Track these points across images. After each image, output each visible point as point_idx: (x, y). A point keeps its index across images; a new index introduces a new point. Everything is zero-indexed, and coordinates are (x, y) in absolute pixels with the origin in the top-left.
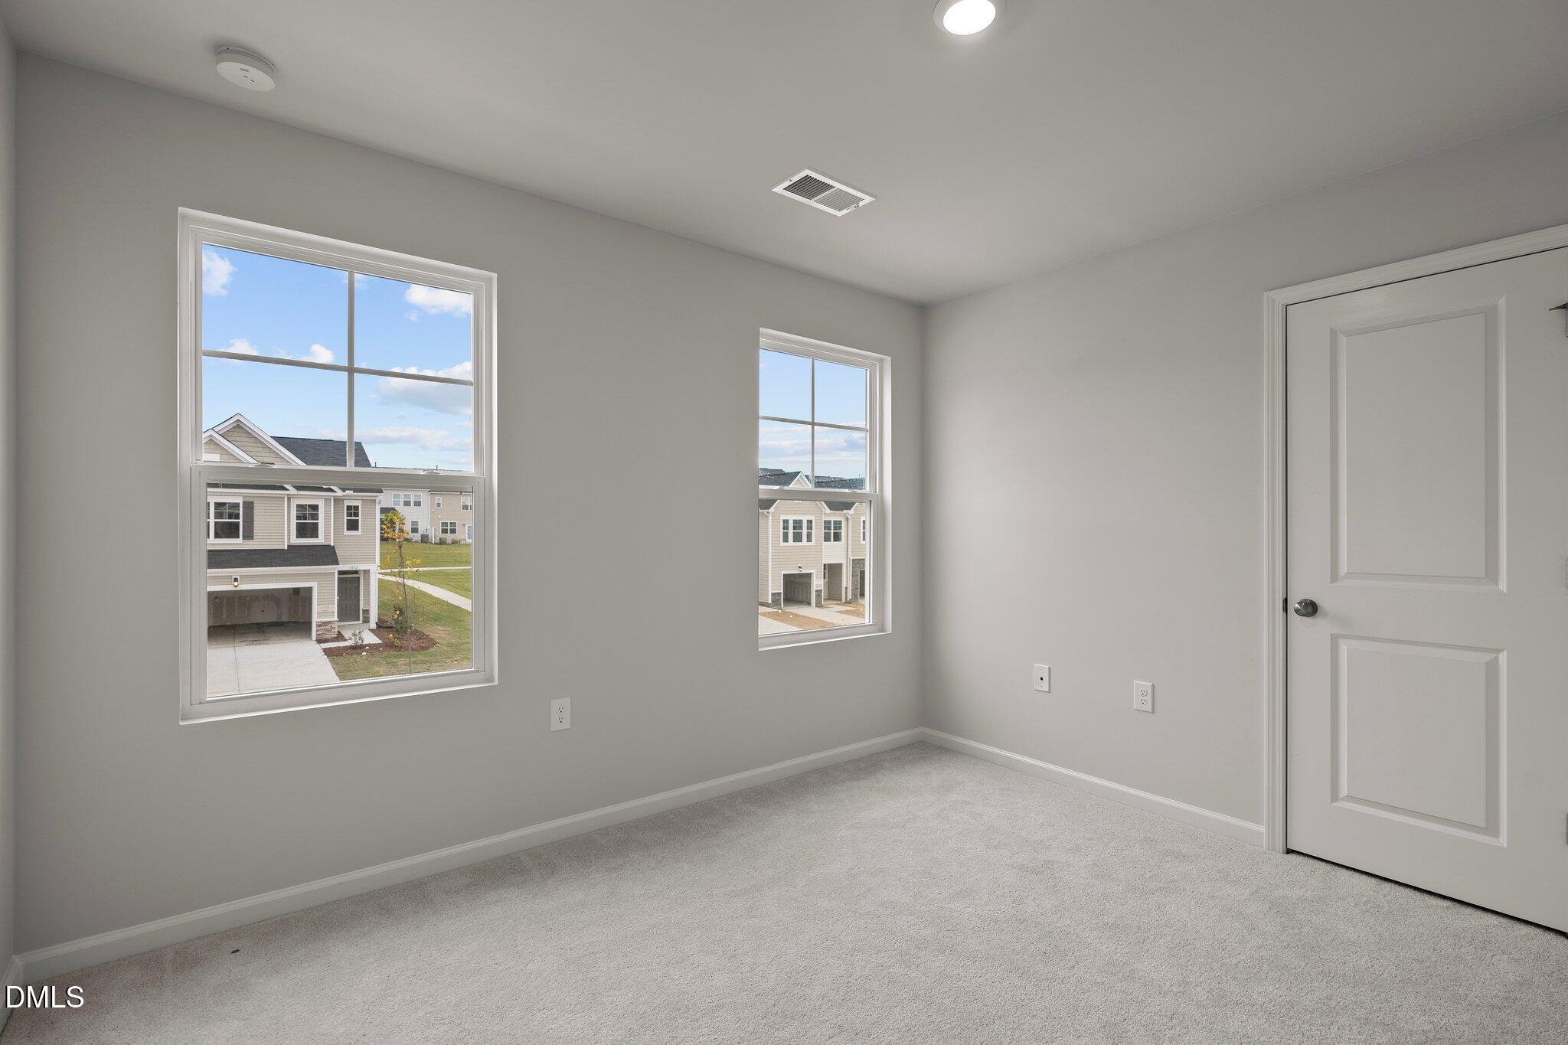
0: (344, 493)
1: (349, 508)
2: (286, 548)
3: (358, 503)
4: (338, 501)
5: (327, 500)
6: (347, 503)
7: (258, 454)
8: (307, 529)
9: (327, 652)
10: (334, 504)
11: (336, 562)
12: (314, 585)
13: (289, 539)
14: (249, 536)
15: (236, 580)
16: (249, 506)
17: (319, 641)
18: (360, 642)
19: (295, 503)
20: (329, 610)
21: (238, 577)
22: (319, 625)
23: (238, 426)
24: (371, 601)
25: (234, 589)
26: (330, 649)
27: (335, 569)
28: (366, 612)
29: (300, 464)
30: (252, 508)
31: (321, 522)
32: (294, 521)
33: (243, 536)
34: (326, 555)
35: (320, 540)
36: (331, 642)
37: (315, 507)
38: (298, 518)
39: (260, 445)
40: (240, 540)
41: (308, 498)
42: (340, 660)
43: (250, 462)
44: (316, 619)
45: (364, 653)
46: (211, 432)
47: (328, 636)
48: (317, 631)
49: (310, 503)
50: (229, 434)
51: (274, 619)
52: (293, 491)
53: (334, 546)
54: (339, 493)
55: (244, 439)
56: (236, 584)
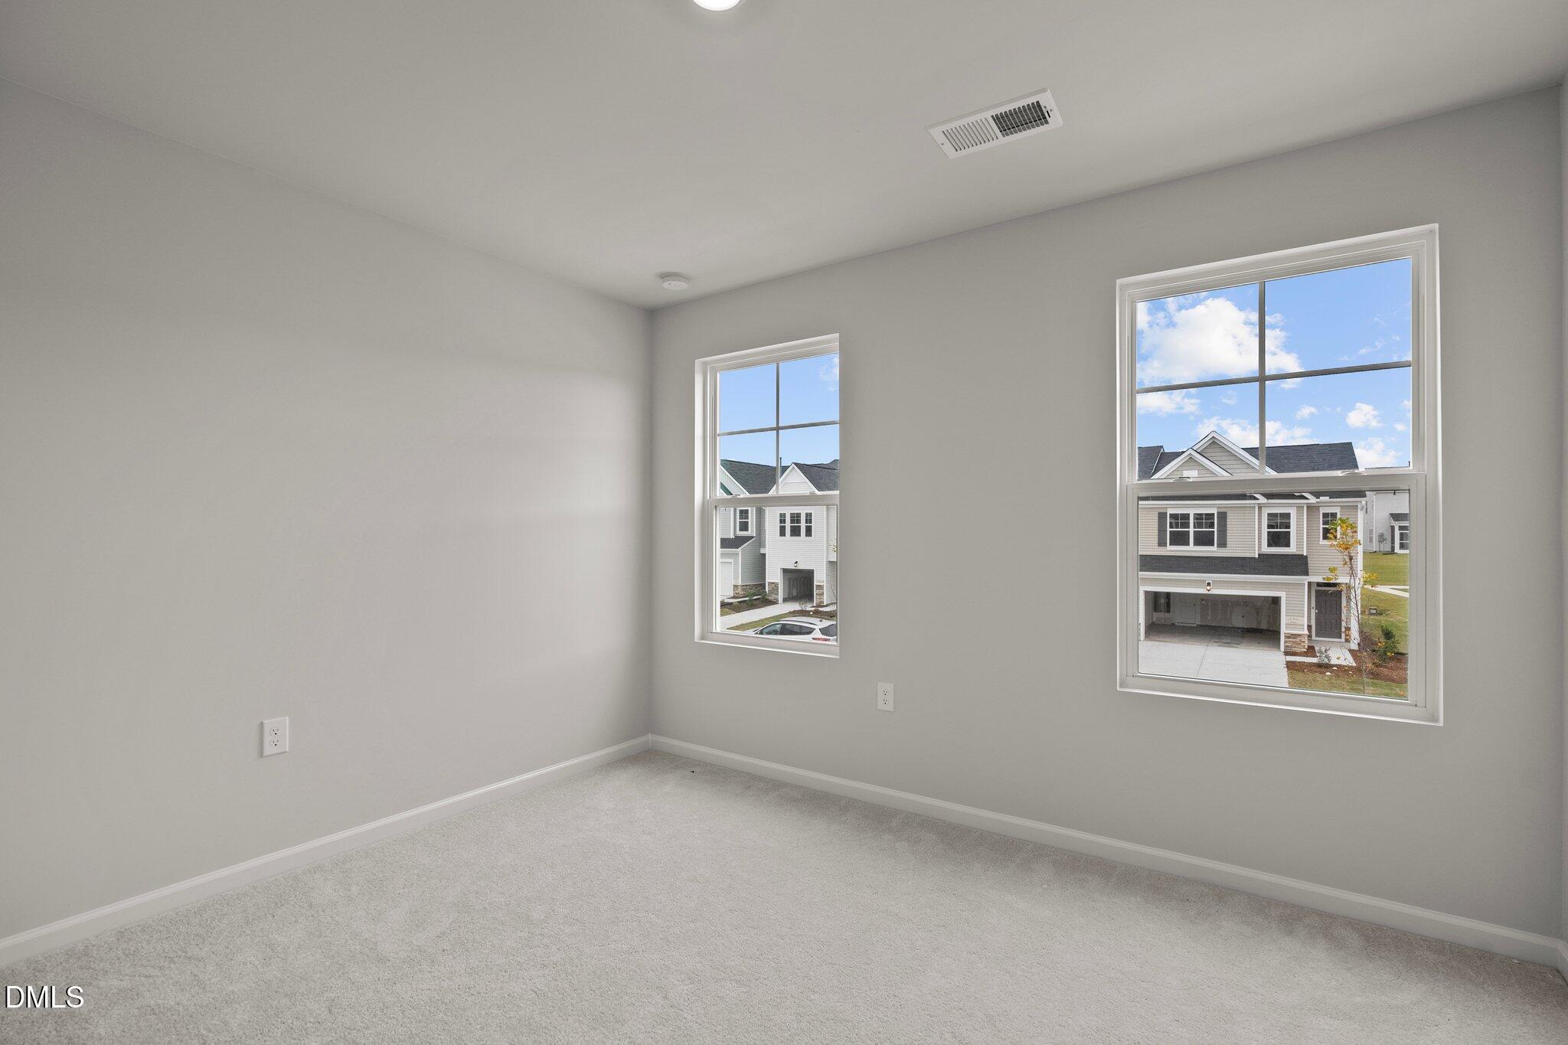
0: (1318, 500)
1: (1325, 515)
2: (1257, 556)
3: (1337, 510)
4: (1310, 507)
5: (1300, 508)
6: (1323, 510)
7: (1231, 467)
8: (1278, 538)
9: (1290, 666)
10: (1307, 512)
11: (1306, 573)
12: (1282, 595)
13: (1260, 547)
14: (1223, 544)
15: (1209, 584)
16: (1223, 516)
17: (1287, 653)
18: (1326, 660)
19: (1266, 512)
20: (1298, 622)
21: (1211, 582)
22: (1288, 637)
23: (1214, 443)
24: (1352, 619)
25: (1208, 592)
26: (1293, 663)
27: (1306, 580)
28: (1348, 629)
29: (1271, 473)
30: (1226, 518)
31: (1293, 530)
32: (1265, 530)
33: (1218, 544)
34: (1298, 565)
35: (1292, 549)
36: (1299, 656)
37: (1288, 516)
38: (1269, 526)
39: (1233, 458)
40: (1214, 548)
41: (1279, 507)
42: (1300, 676)
43: (1223, 475)
44: (1284, 630)
45: (1328, 673)
46: (1191, 451)
47: (1297, 650)
48: (1286, 642)
49: (1282, 512)
50: (1207, 450)
51: (1254, 626)
52: (1262, 500)
53: (1306, 557)
54: (1312, 500)
55: (1219, 454)
56: (1208, 588)
